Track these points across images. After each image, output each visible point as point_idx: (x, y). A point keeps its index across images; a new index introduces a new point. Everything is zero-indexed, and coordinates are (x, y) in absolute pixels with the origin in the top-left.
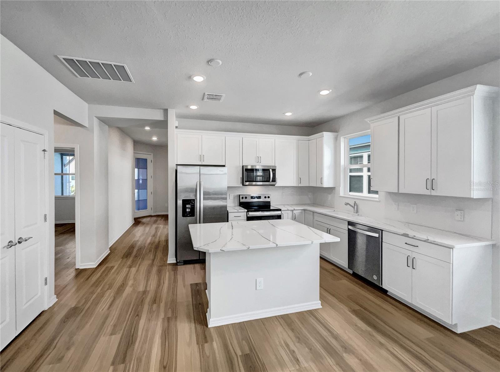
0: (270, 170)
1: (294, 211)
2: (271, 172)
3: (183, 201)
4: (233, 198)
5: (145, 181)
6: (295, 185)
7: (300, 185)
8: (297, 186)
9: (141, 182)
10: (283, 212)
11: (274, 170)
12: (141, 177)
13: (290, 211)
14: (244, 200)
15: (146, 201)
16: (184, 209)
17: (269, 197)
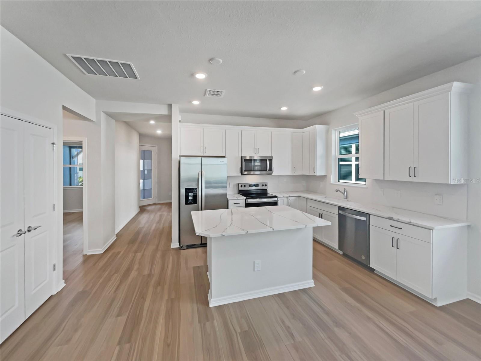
0: (267, 160)
1: (289, 198)
3: (186, 189)
5: (150, 171)
8: (292, 174)
9: (146, 172)
10: (279, 199)
11: (271, 160)
12: (146, 168)
13: (285, 198)
14: (243, 188)
15: (150, 190)
16: (187, 197)
17: (266, 185)
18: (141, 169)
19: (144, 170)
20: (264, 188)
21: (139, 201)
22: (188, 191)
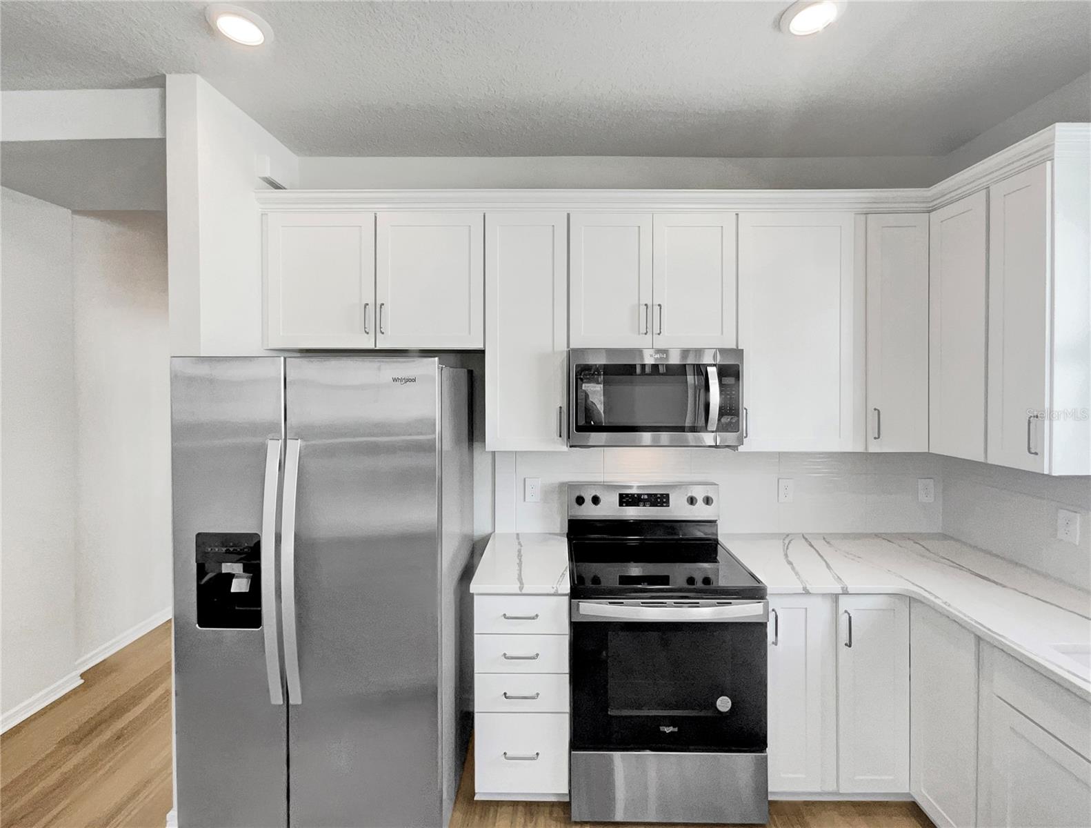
0: (709, 369)
1: (842, 600)
2: (711, 382)
6: (849, 448)
7: (874, 448)
8: (860, 449)
10: (773, 602)
11: (730, 373)
13: (819, 600)
14: (591, 512)
17: (708, 501)
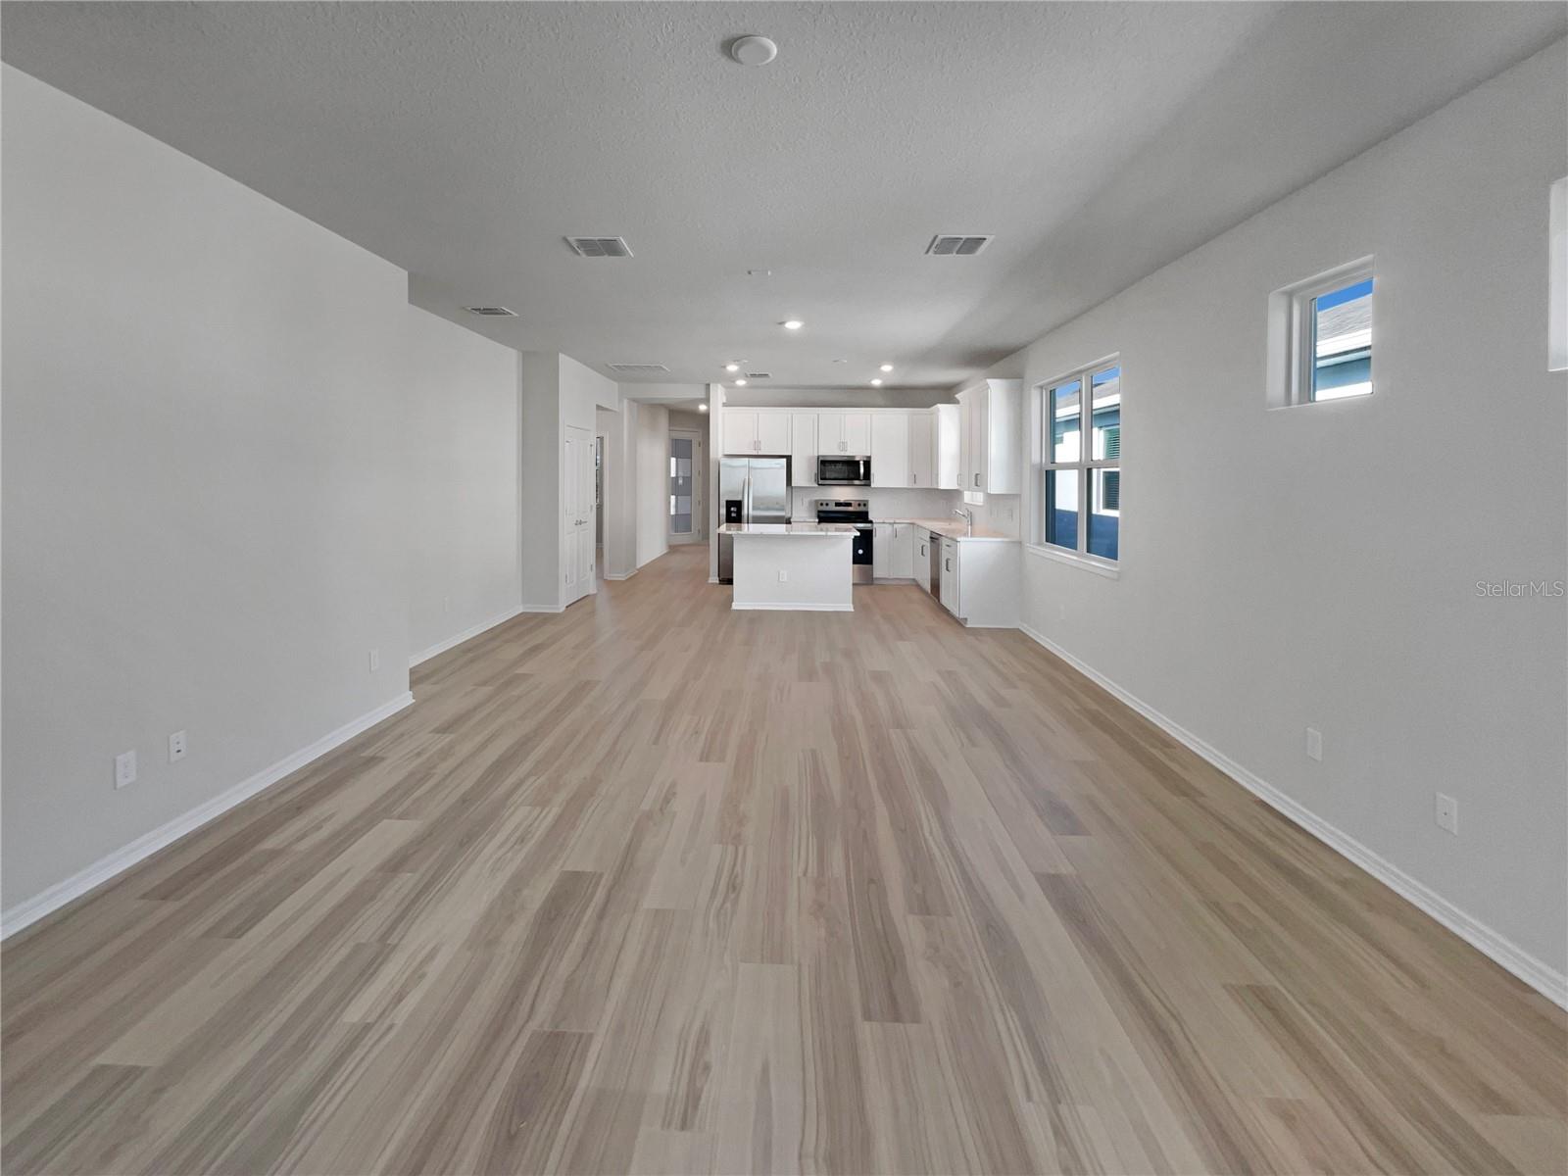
0: (861, 461)
2: (861, 465)
3: (727, 502)
4: (807, 504)
5: (688, 480)
9: (681, 482)
10: (875, 525)
11: (867, 462)
12: (680, 474)
13: (888, 525)
14: (824, 508)
15: (688, 516)
16: (728, 512)
17: (865, 505)
18: (673, 475)
19: (677, 478)
20: (862, 509)
21: (669, 536)
22: (730, 504)
